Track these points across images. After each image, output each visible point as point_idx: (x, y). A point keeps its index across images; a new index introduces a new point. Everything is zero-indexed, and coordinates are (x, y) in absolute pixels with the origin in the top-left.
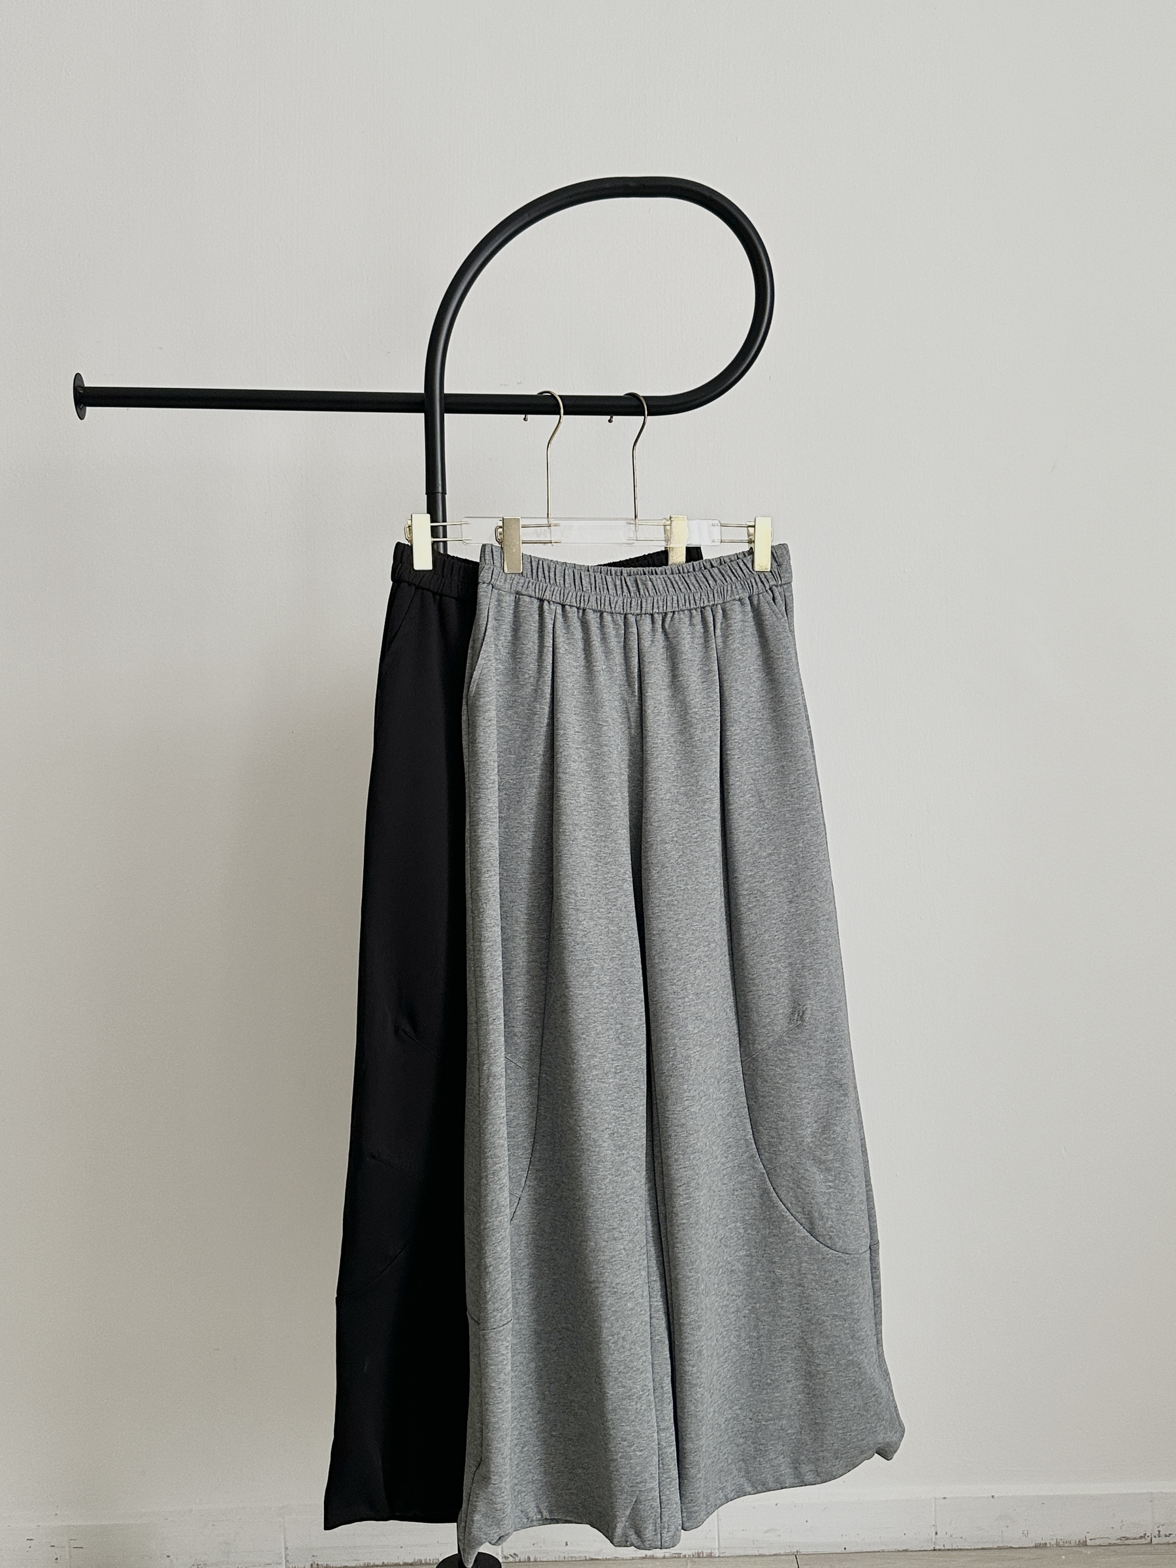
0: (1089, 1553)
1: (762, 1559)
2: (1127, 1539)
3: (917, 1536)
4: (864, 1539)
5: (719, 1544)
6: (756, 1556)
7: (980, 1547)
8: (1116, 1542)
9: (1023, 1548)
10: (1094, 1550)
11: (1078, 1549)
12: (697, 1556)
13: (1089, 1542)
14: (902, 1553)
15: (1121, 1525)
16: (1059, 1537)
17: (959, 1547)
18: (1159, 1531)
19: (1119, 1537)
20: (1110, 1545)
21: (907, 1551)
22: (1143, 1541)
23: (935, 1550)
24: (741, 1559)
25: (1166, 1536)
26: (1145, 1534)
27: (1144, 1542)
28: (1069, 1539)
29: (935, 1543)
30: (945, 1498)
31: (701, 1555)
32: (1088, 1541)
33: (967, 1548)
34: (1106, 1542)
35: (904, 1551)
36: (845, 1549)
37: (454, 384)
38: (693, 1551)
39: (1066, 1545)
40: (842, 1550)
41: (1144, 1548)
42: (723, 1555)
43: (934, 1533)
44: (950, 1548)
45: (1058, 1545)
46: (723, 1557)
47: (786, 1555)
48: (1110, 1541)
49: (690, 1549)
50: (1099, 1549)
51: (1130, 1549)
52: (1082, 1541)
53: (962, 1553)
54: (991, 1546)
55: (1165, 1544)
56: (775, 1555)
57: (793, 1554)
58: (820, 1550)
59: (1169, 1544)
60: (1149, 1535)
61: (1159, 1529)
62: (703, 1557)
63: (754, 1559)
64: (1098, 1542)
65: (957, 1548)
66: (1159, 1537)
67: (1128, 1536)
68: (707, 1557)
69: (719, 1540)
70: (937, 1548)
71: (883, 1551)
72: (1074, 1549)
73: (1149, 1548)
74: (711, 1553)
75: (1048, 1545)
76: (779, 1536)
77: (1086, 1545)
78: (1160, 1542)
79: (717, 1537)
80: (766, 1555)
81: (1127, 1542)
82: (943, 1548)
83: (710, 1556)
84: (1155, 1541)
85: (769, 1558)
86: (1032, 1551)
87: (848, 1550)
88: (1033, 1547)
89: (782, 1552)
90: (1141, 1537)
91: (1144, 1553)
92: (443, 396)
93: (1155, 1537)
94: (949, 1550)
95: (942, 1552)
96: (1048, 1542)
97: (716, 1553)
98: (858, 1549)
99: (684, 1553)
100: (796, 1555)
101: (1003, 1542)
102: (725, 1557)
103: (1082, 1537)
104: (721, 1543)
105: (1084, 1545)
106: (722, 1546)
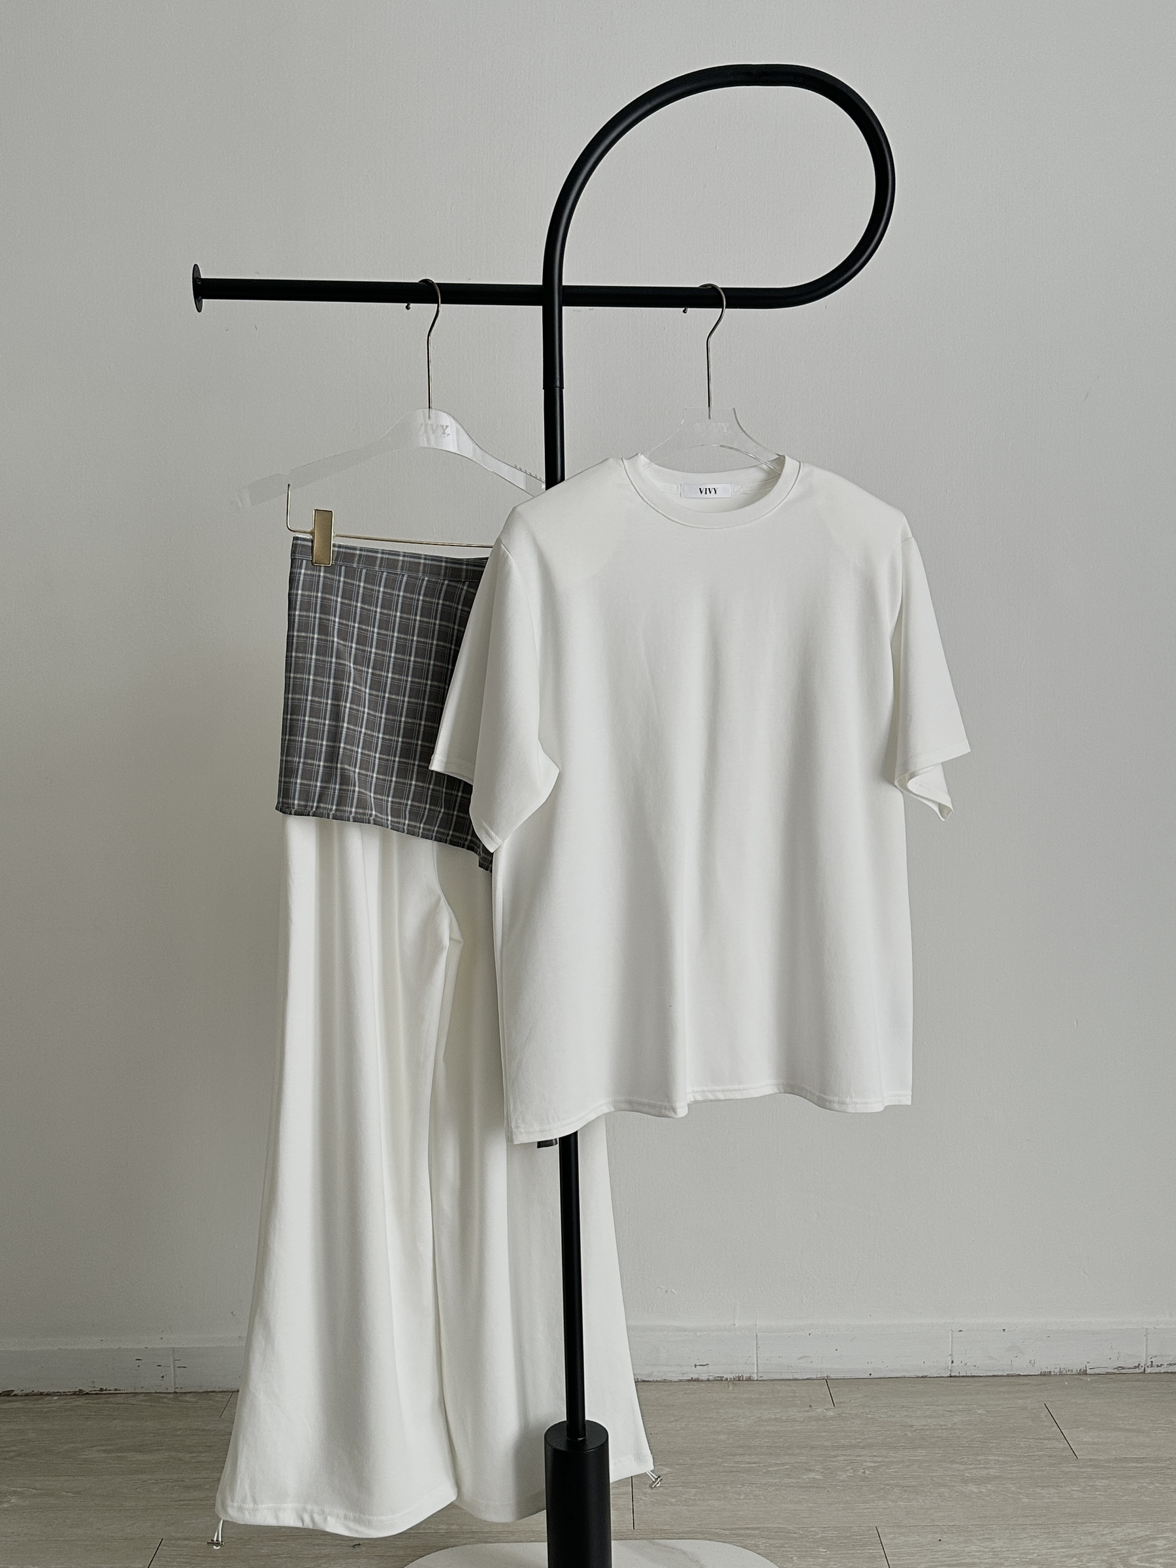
0: (1089, 1380)
1: (796, 1382)
2: (1123, 1368)
3: (934, 1363)
4: (887, 1367)
5: (757, 1369)
6: (790, 1379)
7: (991, 1375)
8: (1113, 1371)
9: (1029, 1375)
10: (1093, 1378)
11: (1081, 1377)
12: (737, 1379)
13: (1089, 1371)
14: (922, 1379)
15: (1118, 1355)
16: (1062, 1367)
17: (973, 1375)
18: (1152, 1362)
19: (1116, 1367)
20: (1108, 1373)
21: (925, 1377)
22: (1137, 1370)
23: (951, 1377)
24: (778, 1382)
25: (1158, 1366)
26: (1139, 1364)
27: (1138, 1372)
28: (1071, 1368)
29: (951, 1371)
30: (961, 1331)
31: (741, 1379)
32: (1088, 1369)
33: (979, 1375)
34: (1104, 1371)
35: (922, 1377)
36: (870, 1374)
37: (571, 277)
38: (734, 1375)
39: (1069, 1373)
40: (868, 1376)
41: (1137, 1377)
42: (761, 1379)
43: (950, 1362)
44: (965, 1375)
45: (1061, 1374)
46: (760, 1380)
47: (817, 1379)
48: (1109, 1371)
49: (732, 1373)
50: (1096, 1377)
51: (1124, 1377)
52: (1082, 1370)
53: (976, 1378)
54: (1000, 1374)
55: (1156, 1373)
56: (807, 1379)
57: (824, 1379)
58: (848, 1376)
59: (1160, 1373)
60: (1143, 1365)
61: (1151, 1360)
62: (743, 1380)
63: (788, 1382)
64: (1097, 1371)
65: (970, 1375)
66: (1152, 1367)
67: (1124, 1366)
68: (747, 1380)
69: (757, 1365)
70: (952, 1375)
71: (905, 1377)
72: (1075, 1376)
73: (1141, 1377)
74: (750, 1377)
75: (1052, 1373)
76: (811, 1362)
77: (1086, 1374)
78: (1154, 1372)
79: (756, 1363)
80: (799, 1380)
81: (1123, 1371)
82: (958, 1375)
83: (749, 1379)
84: (1148, 1370)
85: (801, 1381)
86: (1038, 1378)
87: (871, 1377)
88: (1038, 1375)
89: (814, 1377)
90: (1135, 1367)
91: (1138, 1381)
92: (561, 287)
93: (1148, 1367)
94: (963, 1376)
95: (957, 1379)
96: (1052, 1371)
97: (755, 1377)
98: (882, 1375)
99: (726, 1376)
100: (827, 1380)
101: (1012, 1370)
102: (763, 1380)
103: (1083, 1367)
104: (759, 1368)
105: (1085, 1373)
106: (760, 1371)
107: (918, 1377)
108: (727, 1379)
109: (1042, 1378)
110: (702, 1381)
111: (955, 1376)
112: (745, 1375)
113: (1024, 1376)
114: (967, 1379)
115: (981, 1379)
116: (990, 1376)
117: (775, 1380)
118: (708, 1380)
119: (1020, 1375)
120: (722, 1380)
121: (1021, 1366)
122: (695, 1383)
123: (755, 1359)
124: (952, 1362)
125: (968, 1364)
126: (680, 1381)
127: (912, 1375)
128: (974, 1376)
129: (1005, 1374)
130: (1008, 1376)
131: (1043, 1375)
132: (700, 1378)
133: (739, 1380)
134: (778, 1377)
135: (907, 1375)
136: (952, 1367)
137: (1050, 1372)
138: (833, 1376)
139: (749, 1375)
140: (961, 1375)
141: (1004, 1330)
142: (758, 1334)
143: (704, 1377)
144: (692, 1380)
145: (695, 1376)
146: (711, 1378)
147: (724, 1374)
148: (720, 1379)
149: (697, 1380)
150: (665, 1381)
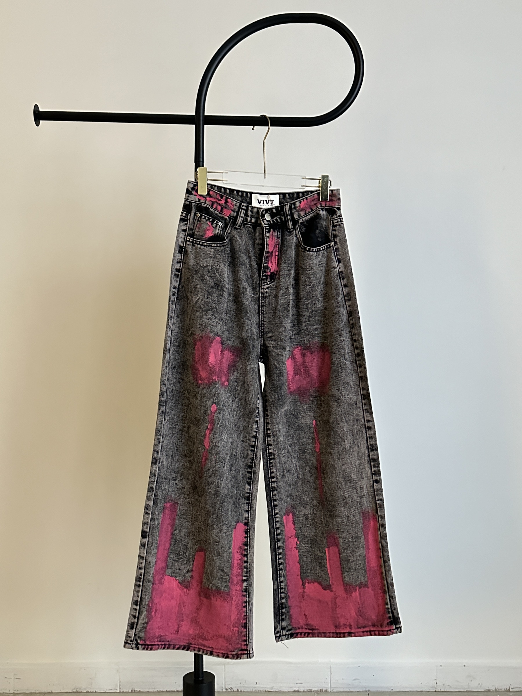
1: (352, 693)
3: (427, 684)
4: (401, 685)
5: (330, 686)
6: (348, 692)
9: (478, 692)
11: (506, 693)
14: (420, 693)
16: (496, 687)
21: (422, 691)
28: (501, 688)
29: (436, 688)
30: (441, 666)
32: (510, 689)
33: (451, 691)
34: (519, 690)
35: (420, 691)
36: (392, 690)
39: (500, 691)
40: (390, 690)
43: (435, 683)
44: (444, 691)
45: (496, 691)
47: (363, 692)
49: (317, 688)
50: (515, 693)
54: (462, 691)
56: (358, 692)
57: (366, 692)
58: (380, 690)
62: (323, 692)
64: (515, 690)
65: (446, 691)
68: (325, 692)
69: (331, 683)
72: (504, 693)
76: (360, 682)
85: (355, 693)
88: (483, 692)
89: (361, 690)
95: (439, 693)
96: (491, 689)
97: (329, 690)
98: (398, 690)
99: (313, 689)
100: (368, 692)
101: (469, 688)
102: (333, 692)
103: (508, 688)
104: (332, 685)
105: (509, 691)
106: (332, 686)
107: (418, 692)
108: (314, 691)
109: (486, 693)
110: (300, 692)
111: (438, 691)
112: (324, 689)
113: (475, 692)
114: (445, 693)
115: (452, 693)
116: (457, 692)
117: (341, 692)
118: (304, 691)
119: (473, 691)
120: (311, 692)
121: (474, 686)
122: (297, 693)
123: (329, 680)
124: (437, 683)
125: (445, 685)
126: (289, 692)
127: (415, 690)
128: (448, 692)
129: (465, 690)
130: (467, 691)
131: (486, 691)
132: (299, 690)
133: (321, 692)
134: (342, 690)
135: (412, 690)
136: (437, 686)
137: (490, 690)
138: (371, 690)
139: (326, 689)
140: (441, 690)
141: (465, 666)
142: (331, 666)
143: (302, 690)
144: (295, 691)
145: (297, 689)
146: (305, 690)
147: (312, 688)
148: (310, 691)
149: (298, 691)
150: (280, 692)
